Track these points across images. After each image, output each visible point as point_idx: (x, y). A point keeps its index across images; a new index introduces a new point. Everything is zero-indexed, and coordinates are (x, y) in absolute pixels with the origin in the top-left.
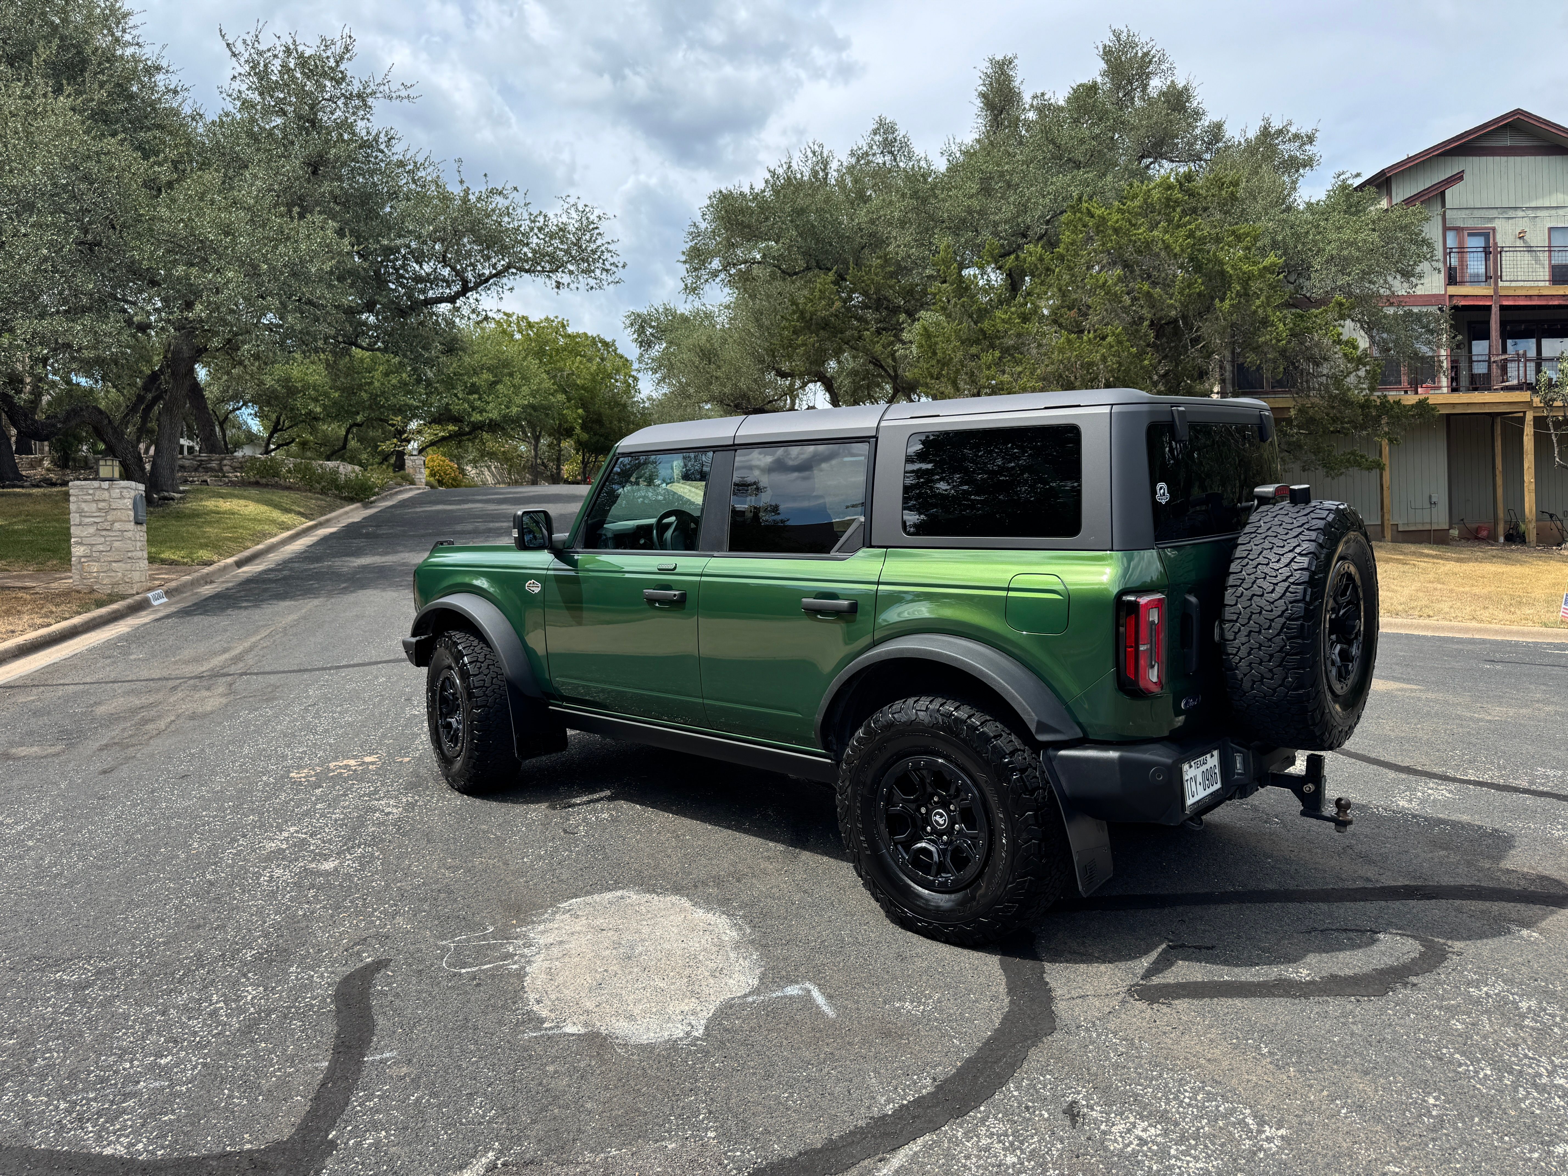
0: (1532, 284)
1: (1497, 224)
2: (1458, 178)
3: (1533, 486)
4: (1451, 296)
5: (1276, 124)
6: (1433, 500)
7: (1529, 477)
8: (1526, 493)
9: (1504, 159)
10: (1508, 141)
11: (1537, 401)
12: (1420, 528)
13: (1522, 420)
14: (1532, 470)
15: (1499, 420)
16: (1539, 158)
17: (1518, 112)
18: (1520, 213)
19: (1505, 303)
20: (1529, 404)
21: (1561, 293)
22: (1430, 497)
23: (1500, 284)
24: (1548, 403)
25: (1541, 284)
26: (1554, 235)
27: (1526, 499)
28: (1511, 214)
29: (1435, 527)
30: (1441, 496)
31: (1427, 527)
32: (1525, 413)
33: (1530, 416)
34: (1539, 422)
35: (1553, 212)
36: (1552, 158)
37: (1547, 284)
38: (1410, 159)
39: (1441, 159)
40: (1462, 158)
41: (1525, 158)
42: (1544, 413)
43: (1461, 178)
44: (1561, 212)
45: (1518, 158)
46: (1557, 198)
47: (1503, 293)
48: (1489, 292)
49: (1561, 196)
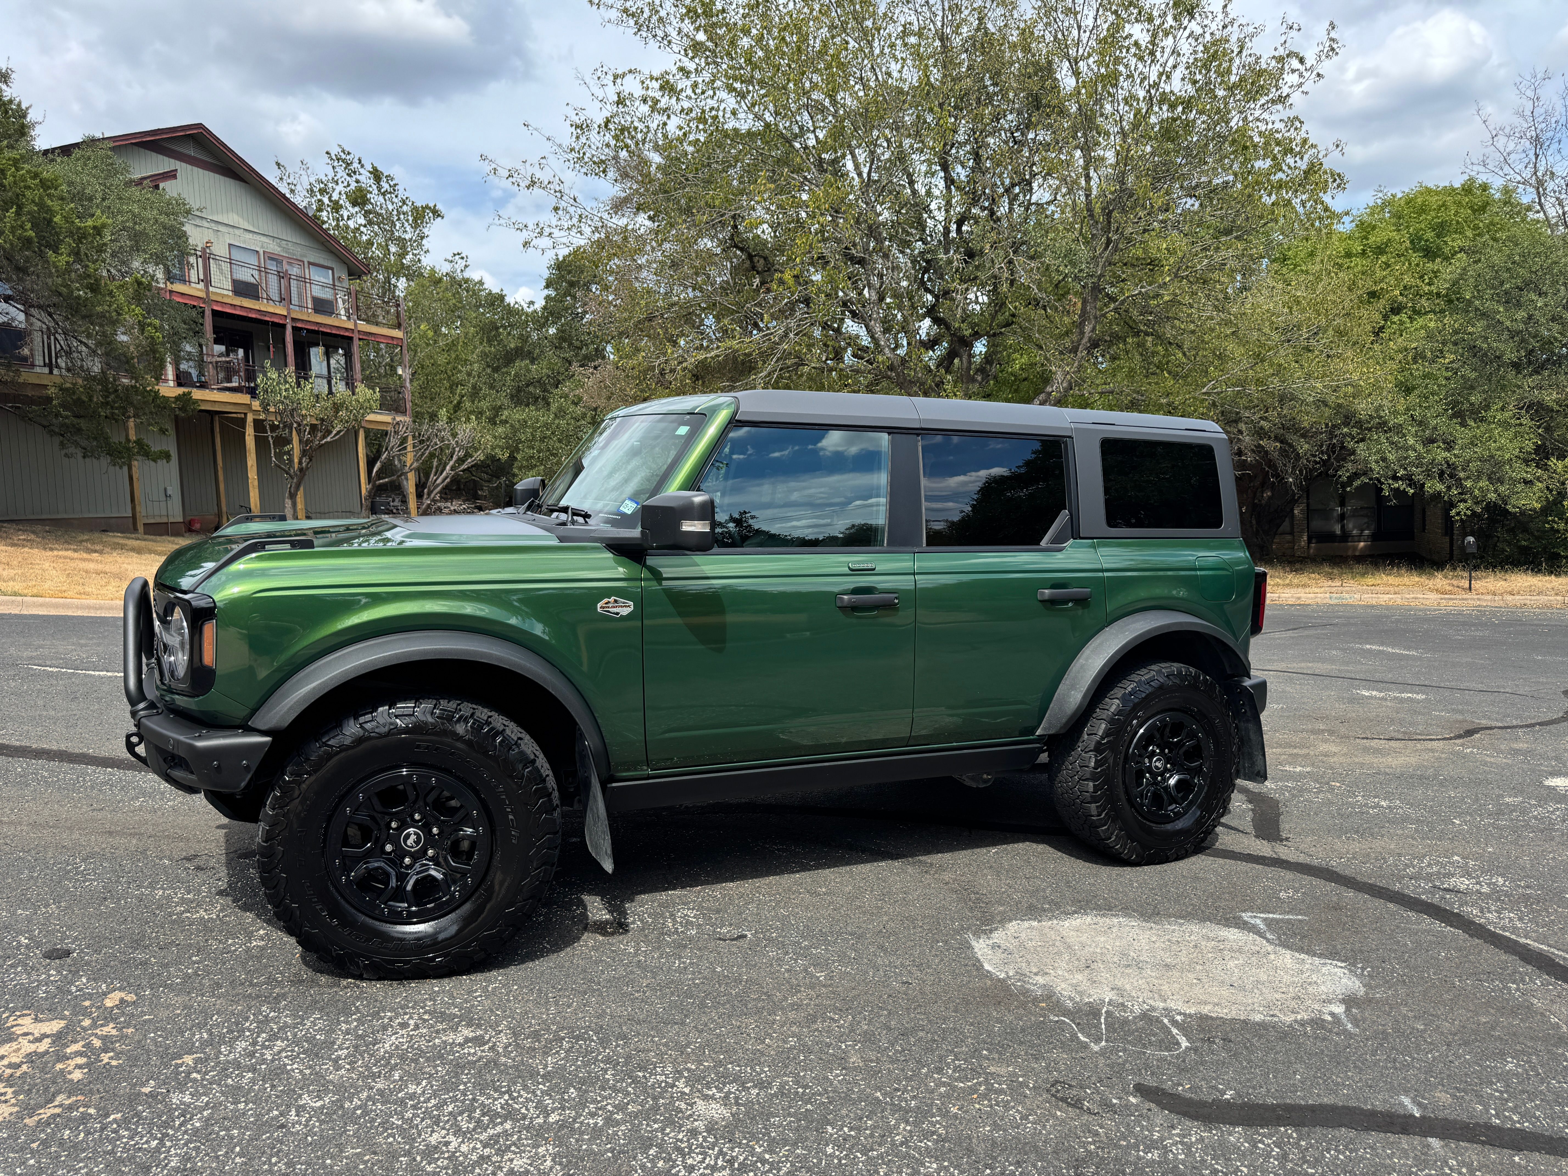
1: (188, 228)
2: (171, 175)
3: (256, 483)
4: (171, 292)
6: (169, 493)
7: (252, 474)
8: (251, 489)
9: (190, 167)
10: (194, 152)
11: (256, 405)
12: (158, 520)
13: (242, 422)
14: (255, 468)
15: (217, 418)
16: (217, 176)
17: (200, 126)
18: (206, 224)
19: (216, 308)
20: (249, 406)
22: (165, 490)
23: (211, 289)
24: (265, 406)
25: (226, 292)
26: (233, 251)
27: (251, 494)
28: (198, 222)
29: (171, 520)
30: (174, 490)
31: (165, 520)
32: (245, 414)
33: (250, 418)
34: (259, 425)
35: (231, 230)
36: (227, 179)
37: (230, 293)
39: (136, 148)
40: (154, 154)
41: (206, 172)
42: (262, 417)
43: (175, 177)
44: (237, 232)
45: (200, 170)
46: (233, 218)
47: (213, 298)
48: (202, 295)
49: (235, 217)
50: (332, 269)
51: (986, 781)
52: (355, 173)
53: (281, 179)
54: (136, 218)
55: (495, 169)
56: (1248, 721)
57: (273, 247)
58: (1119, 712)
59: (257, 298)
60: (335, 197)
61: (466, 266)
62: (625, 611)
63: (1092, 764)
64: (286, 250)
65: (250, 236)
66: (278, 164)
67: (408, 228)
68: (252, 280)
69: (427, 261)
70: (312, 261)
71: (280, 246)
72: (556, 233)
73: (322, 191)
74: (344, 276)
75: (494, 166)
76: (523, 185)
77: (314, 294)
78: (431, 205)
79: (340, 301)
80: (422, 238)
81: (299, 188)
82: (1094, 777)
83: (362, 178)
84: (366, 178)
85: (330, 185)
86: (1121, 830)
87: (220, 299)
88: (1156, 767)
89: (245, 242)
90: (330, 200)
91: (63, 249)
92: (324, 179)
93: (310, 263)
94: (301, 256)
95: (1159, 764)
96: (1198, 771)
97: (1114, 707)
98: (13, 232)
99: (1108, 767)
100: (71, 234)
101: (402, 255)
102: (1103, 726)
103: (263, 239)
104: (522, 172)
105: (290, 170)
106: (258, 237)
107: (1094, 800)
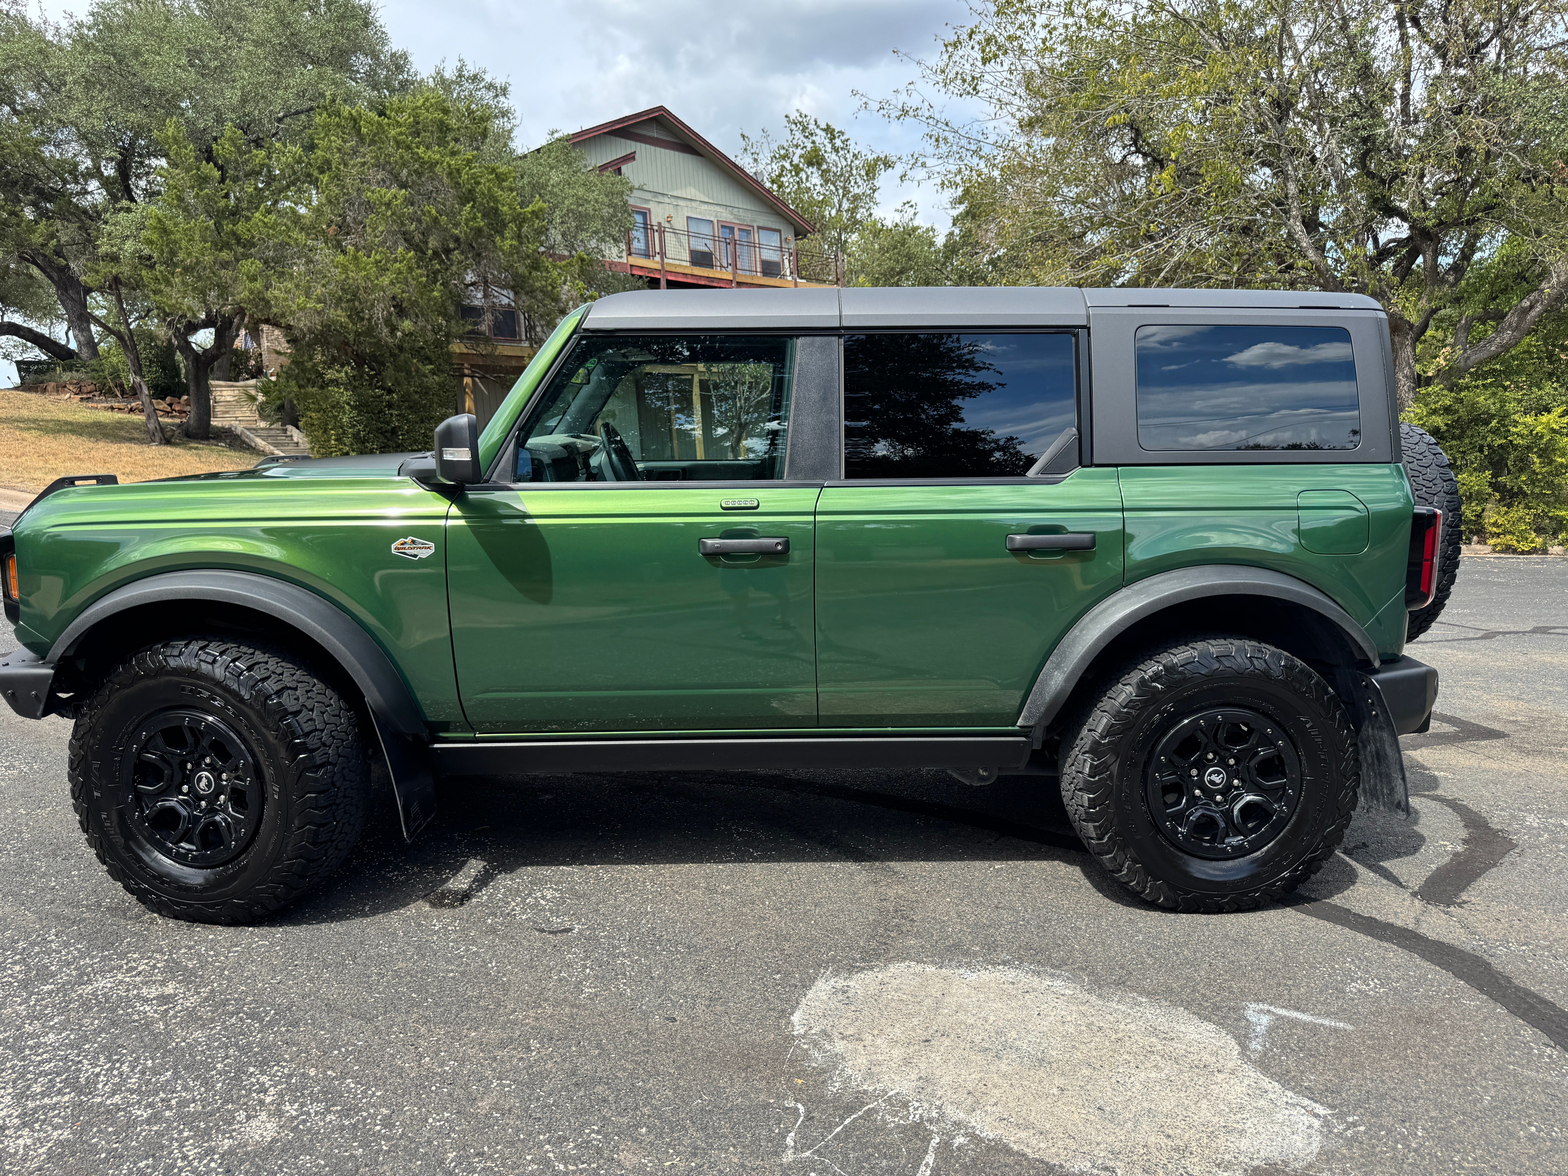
0: (677, 262)
1: (651, 206)
2: (630, 158)
4: (631, 266)
5: (471, 69)
9: (653, 148)
10: (655, 133)
11: (703, 366)
13: (690, 383)
16: (677, 153)
17: (661, 108)
18: (667, 200)
19: (670, 278)
20: (697, 368)
21: (706, 275)
23: (666, 260)
25: (684, 263)
26: (691, 223)
27: (698, 449)
28: (660, 199)
32: (693, 375)
33: (696, 379)
34: (705, 385)
35: (689, 203)
36: (686, 155)
37: (687, 264)
38: (583, 133)
39: (608, 137)
40: (623, 140)
41: (668, 151)
42: (706, 377)
43: (633, 158)
44: (694, 204)
45: (663, 150)
46: (691, 192)
47: (668, 268)
48: (659, 267)
49: (693, 190)
50: (779, 231)
51: (982, 778)
52: (812, 134)
53: (746, 150)
54: (581, 201)
55: (866, 103)
56: (1381, 728)
57: (726, 216)
58: (1129, 704)
59: (711, 266)
60: (796, 160)
61: (915, 214)
62: (424, 554)
63: (1087, 770)
64: (737, 217)
65: (705, 207)
66: (743, 136)
67: (860, 182)
68: (705, 249)
69: (878, 213)
70: (761, 225)
71: (732, 214)
72: (930, 162)
73: (784, 157)
74: (791, 237)
75: (864, 100)
76: (893, 116)
77: (763, 257)
78: (882, 156)
79: (786, 262)
80: (874, 191)
81: (761, 156)
82: (1088, 788)
83: (817, 139)
84: (821, 138)
85: (791, 150)
86: (1135, 861)
87: (673, 270)
88: (1212, 782)
89: (700, 213)
90: (791, 165)
91: (508, 234)
92: (786, 145)
93: (759, 228)
94: (752, 221)
95: (1216, 779)
96: (1278, 793)
97: (1123, 696)
98: (467, 224)
99: (1110, 776)
100: (514, 220)
101: (853, 211)
102: (1105, 721)
103: (718, 208)
104: (894, 102)
105: (753, 140)
106: (712, 207)
107: (1090, 818)
